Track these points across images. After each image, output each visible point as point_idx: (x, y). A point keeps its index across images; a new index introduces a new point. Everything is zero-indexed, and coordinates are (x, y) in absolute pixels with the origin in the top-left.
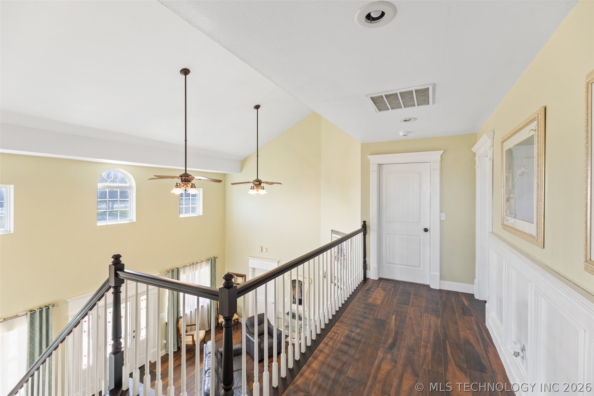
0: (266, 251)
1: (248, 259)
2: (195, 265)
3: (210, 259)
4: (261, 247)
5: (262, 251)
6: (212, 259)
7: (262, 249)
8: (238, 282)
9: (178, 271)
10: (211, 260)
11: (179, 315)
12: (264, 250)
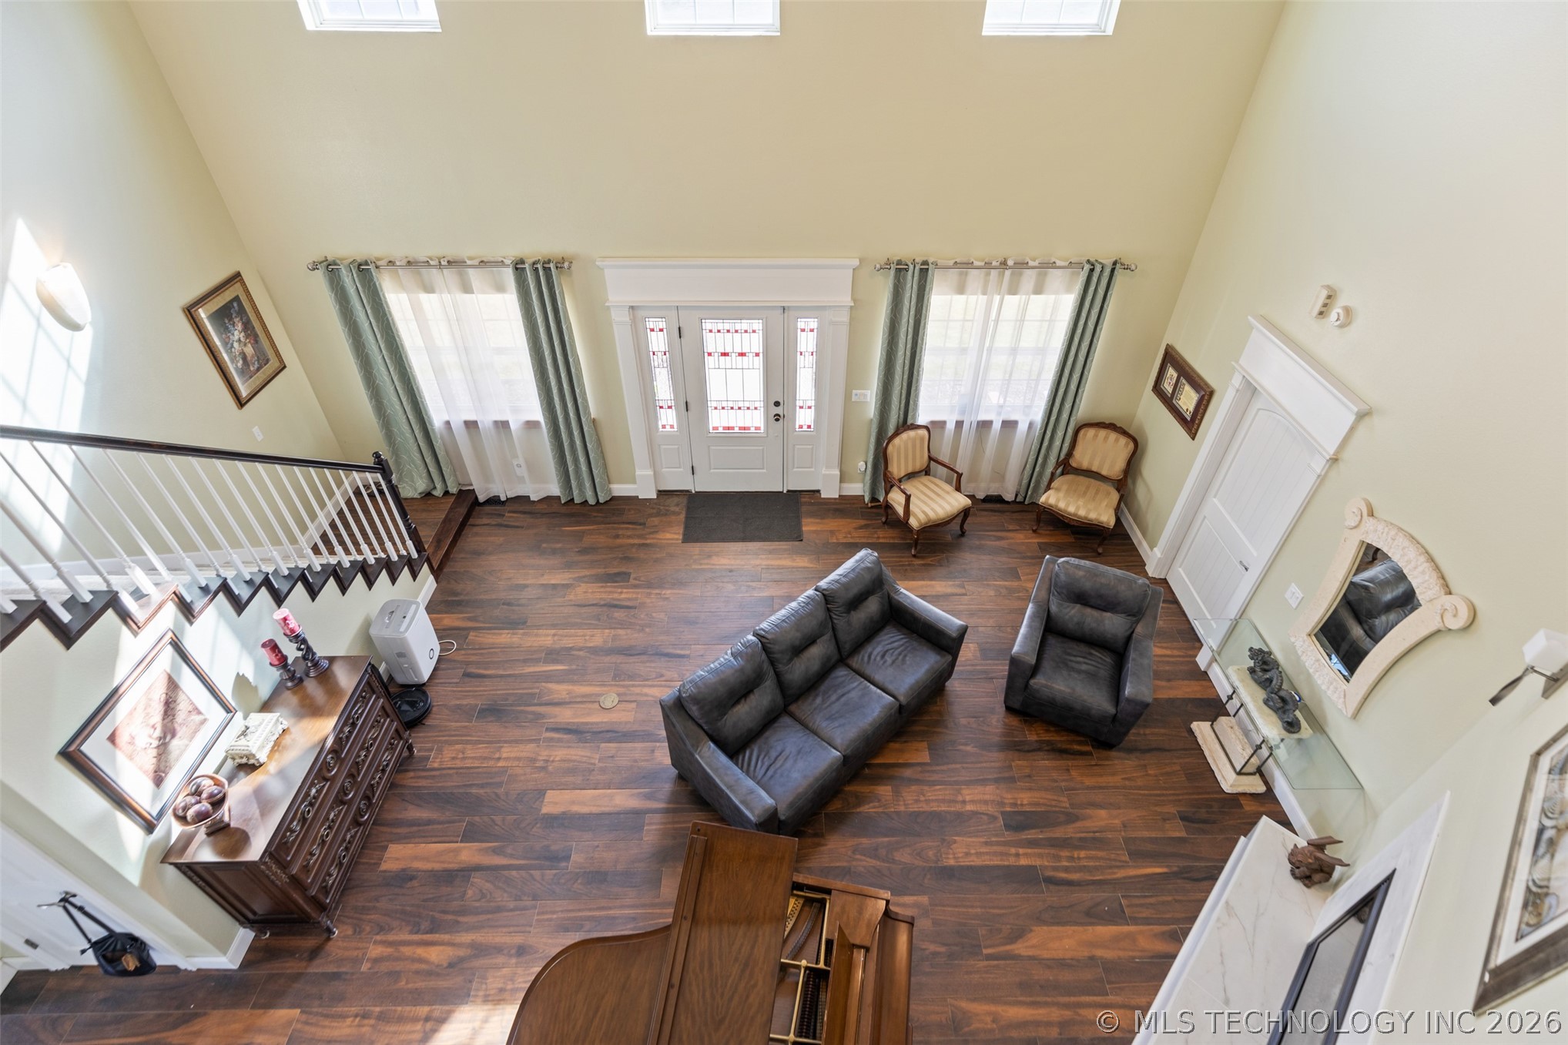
0: (1341, 326)
1: (1251, 327)
2: (1008, 273)
3: (1087, 267)
4: (1324, 293)
5: (1321, 313)
6: (1098, 269)
7: (1325, 305)
8: (1180, 402)
9: (924, 272)
10: (1092, 270)
11: (909, 417)
12: (1336, 312)
